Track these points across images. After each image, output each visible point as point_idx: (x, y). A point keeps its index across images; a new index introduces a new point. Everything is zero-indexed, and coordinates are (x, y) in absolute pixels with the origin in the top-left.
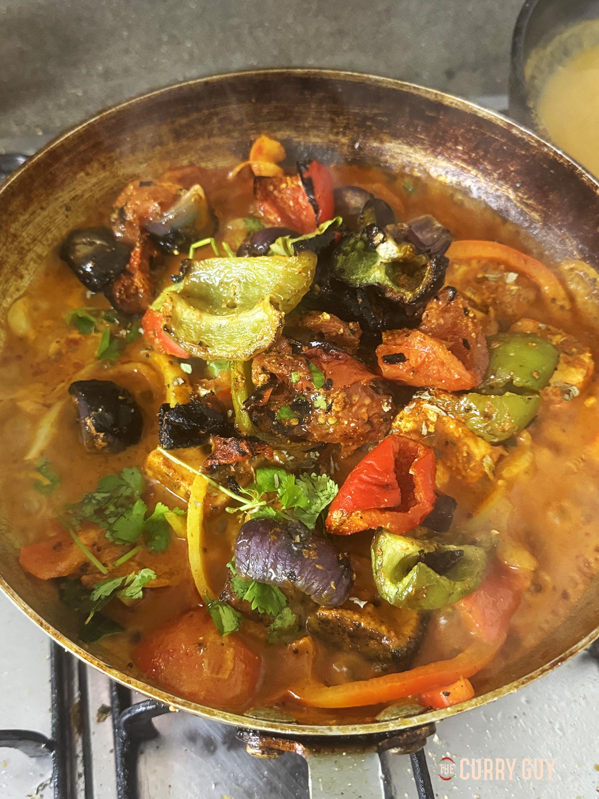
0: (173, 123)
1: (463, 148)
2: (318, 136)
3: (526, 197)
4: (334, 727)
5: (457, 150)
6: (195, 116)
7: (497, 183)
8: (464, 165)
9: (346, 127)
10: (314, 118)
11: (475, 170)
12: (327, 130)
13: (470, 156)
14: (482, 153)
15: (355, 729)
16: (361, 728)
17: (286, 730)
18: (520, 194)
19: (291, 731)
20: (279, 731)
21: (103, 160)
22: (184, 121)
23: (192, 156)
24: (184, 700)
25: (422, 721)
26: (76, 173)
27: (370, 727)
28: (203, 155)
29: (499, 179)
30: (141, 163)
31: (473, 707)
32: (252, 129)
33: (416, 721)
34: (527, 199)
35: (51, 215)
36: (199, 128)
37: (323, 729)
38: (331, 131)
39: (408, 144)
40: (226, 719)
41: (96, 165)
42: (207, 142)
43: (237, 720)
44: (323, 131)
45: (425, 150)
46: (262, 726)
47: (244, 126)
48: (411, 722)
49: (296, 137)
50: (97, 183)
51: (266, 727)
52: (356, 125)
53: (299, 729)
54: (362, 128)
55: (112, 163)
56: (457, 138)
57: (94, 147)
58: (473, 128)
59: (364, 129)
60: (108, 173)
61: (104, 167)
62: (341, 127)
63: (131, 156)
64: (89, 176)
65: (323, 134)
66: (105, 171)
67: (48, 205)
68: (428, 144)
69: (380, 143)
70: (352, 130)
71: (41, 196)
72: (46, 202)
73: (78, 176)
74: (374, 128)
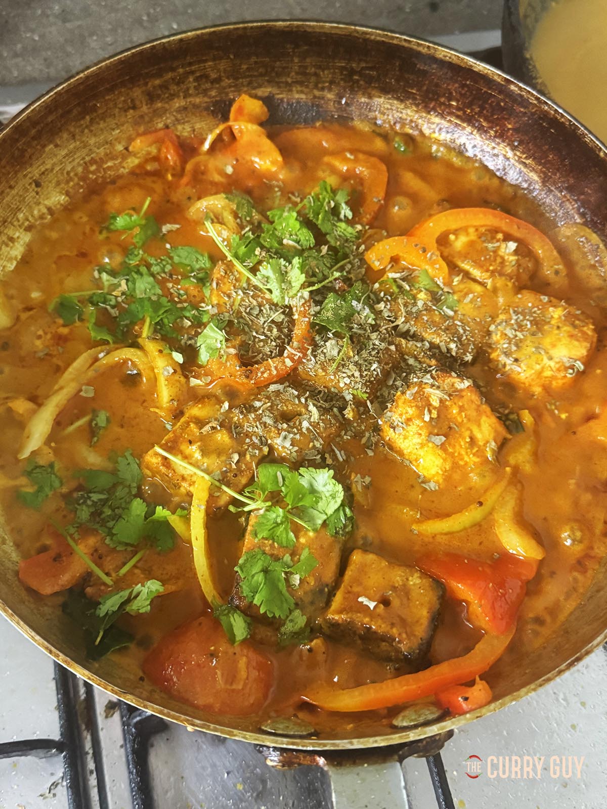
0: (146, 84)
1: (458, 104)
2: (302, 92)
3: (524, 156)
4: (355, 741)
5: (450, 106)
6: (170, 75)
7: (494, 141)
8: (459, 122)
9: (332, 82)
10: (297, 73)
11: (470, 127)
12: (311, 86)
13: (465, 112)
14: (477, 110)
15: (376, 741)
16: (382, 740)
17: (307, 746)
18: (518, 153)
19: (313, 747)
20: (300, 748)
21: (72, 129)
22: (157, 82)
23: (167, 118)
24: (202, 722)
25: (442, 728)
26: (44, 146)
27: (392, 739)
28: (179, 116)
29: (495, 137)
30: (113, 129)
31: (492, 713)
32: (230, 87)
33: (436, 730)
34: (526, 158)
35: (21, 193)
36: (174, 88)
37: (345, 743)
38: (316, 87)
39: (398, 99)
40: (246, 738)
41: (65, 135)
42: (183, 103)
44: (307, 87)
45: (417, 105)
47: (223, 84)
48: (431, 731)
49: (278, 94)
50: (67, 155)
51: (286, 744)
52: (342, 79)
53: (320, 745)
54: (349, 82)
55: (83, 132)
56: (451, 93)
57: (62, 116)
58: (468, 82)
59: (351, 83)
60: (78, 143)
61: (74, 136)
62: (327, 82)
63: (102, 122)
64: (59, 148)
65: (308, 90)
66: (75, 141)
67: (17, 183)
68: (420, 100)
69: (368, 99)
70: (338, 84)
71: (9, 174)
72: (15, 179)
73: (47, 149)
74: (361, 82)
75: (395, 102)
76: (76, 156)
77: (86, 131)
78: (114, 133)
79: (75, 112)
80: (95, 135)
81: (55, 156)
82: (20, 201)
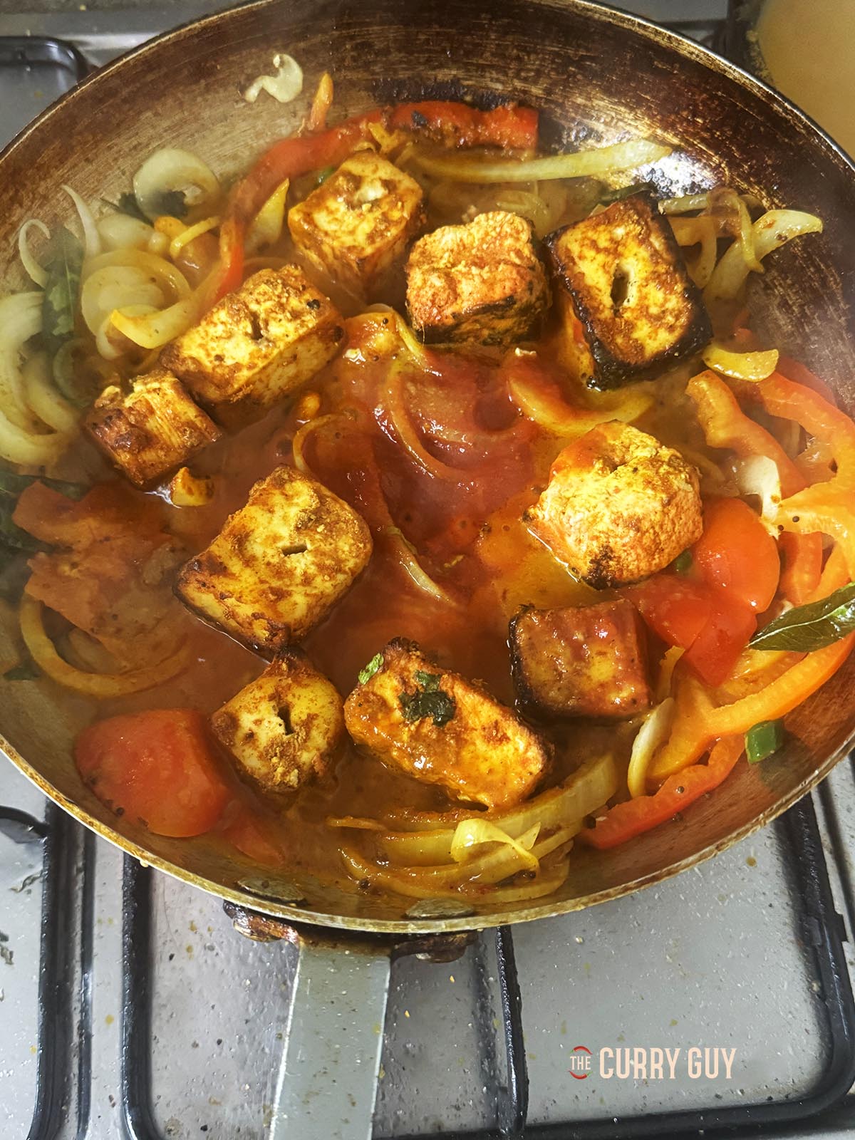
1: (705, 122)
2: (498, 81)
4: (340, 918)
5: (695, 123)
8: (703, 147)
9: (539, 73)
10: (493, 54)
11: (717, 156)
12: (511, 73)
13: (713, 135)
14: (729, 133)
15: (364, 924)
16: (371, 924)
17: (275, 912)
19: (283, 914)
20: (267, 912)
21: (180, 95)
24: (155, 857)
25: (451, 926)
26: (140, 113)
27: (384, 925)
29: (749, 174)
30: (237, 102)
31: (522, 921)
33: (444, 927)
35: (100, 169)
37: (324, 918)
38: (517, 76)
39: (626, 105)
40: (204, 887)
41: (170, 101)
43: (217, 891)
44: (506, 74)
45: (652, 117)
46: (247, 902)
48: (437, 927)
49: (467, 80)
50: (170, 128)
51: (253, 905)
52: (553, 69)
54: (563, 74)
55: (194, 99)
56: (696, 106)
57: (166, 76)
58: (720, 93)
59: (565, 77)
60: (186, 113)
61: (181, 104)
62: (532, 70)
63: (221, 90)
64: (159, 118)
65: (506, 79)
66: (183, 111)
67: (97, 156)
68: (655, 109)
69: (586, 100)
70: (548, 76)
71: (86, 143)
72: (94, 151)
73: (143, 117)
74: (579, 77)
75: (623, 109)
76: (181, 131)
77: (199, 99)
78: (236, 107)
79: (186, 72)
80: (211, 106)
81: (154, 127)
82: (99, 181)
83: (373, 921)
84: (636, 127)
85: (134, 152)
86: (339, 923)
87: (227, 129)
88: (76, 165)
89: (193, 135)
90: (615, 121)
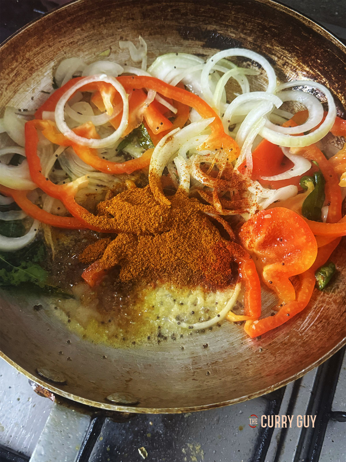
0: (142, 7)
1: (321, 62)
2: (233, 33)
5: (317, 62)
6: (157, 5)
8: (319, 73)
9: (251, 31)
10: (232, 21)
11: (325, 78)
12: (239, 30)
13: (324, 68)
14: (331, 68)
21: (93, 23)
22: (149, 7)
23: (152, 29)
26: (74, 28)
28: (159, 30)
29: (338, 88)
30: (118, 28)
33: (117, 408)
35: (55, 50)
36: (158, 13)
37: (65, 393)
38: (242, 32)
39: (288, 50)
41: (89, 25)
42: (162, 23)
44: (237, 30)
45: (298, 57)
47: (188, 17)
49: (220, 30)
50: (88, 36)
52: (258, 30)
53: (53, 389)
54: (262, 33)
55: (99, 25)
56: (318, 54)
57: (88, 14)
58: (329, 50)
60: (95, 31)
61: (94, 27)
62: (249, 30)
63: (112, 23)
64: (83, 31)
65: (237, 32)
66: (94, 30)
67: (54, 45)
68: (301, 54)
69: (271, 46)
70: (255, 33)
71: (49, 38)
72: (53, 42)
73: (76, 30)
74: (269, 35)
75: (286, 52)
76: (93, 38)
77: (102, 25)
78: (118, 31)
79: (96, 13)
80: (107, 29)
81: (81, 35)
82: (54, 55)
83: (86, 400)
84: (291, 61)
85: (71, 45)
86: (72, 397)
87: (113, 40)
88: (44, 47)
89: (97, 41)
90: (283, 57)
